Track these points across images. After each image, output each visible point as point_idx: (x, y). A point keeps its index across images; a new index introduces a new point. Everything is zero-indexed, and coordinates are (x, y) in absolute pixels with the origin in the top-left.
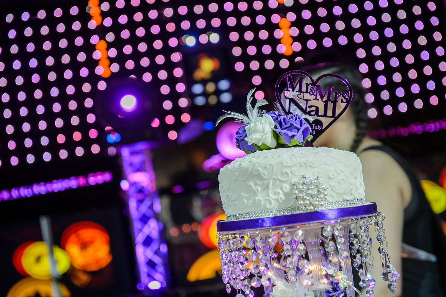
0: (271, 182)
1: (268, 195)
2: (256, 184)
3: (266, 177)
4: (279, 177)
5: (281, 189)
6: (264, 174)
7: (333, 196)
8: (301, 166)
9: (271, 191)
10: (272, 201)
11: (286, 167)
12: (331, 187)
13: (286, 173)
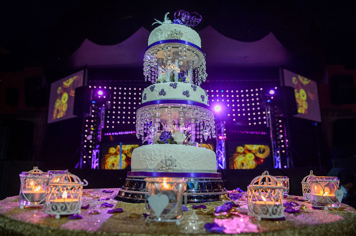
0: (164, 31)
1: (162, 36)
2: (159, 33)
3: (162, 30)
4: (167, 29)
5: (167, 33)
6: (162, 29)
7: (186, 39)
8: (176, 26)
9: (163, 34)
10: (163, 37)
11: (170, 26)
12: (185, 35)
13: (169, 28)
